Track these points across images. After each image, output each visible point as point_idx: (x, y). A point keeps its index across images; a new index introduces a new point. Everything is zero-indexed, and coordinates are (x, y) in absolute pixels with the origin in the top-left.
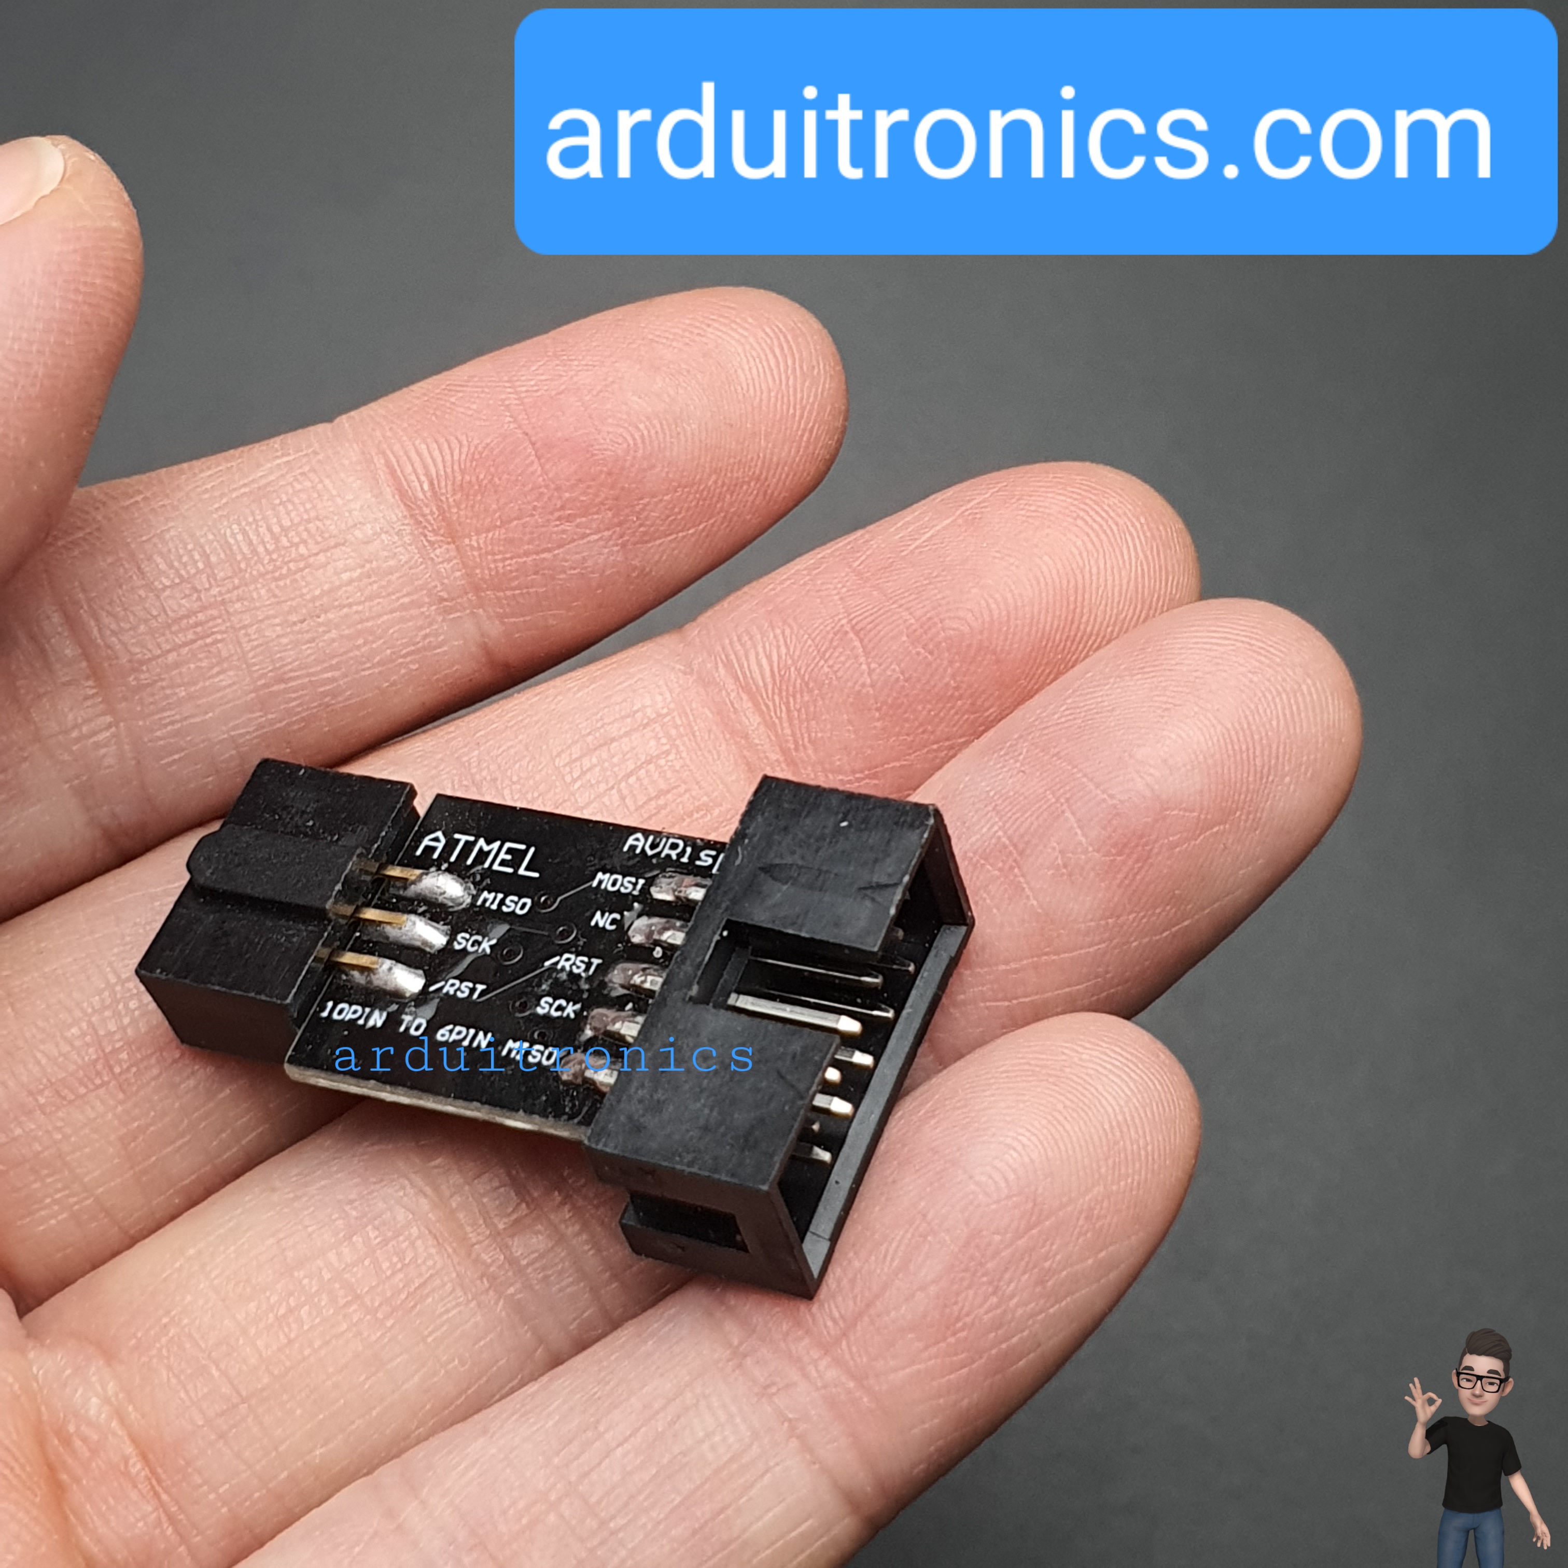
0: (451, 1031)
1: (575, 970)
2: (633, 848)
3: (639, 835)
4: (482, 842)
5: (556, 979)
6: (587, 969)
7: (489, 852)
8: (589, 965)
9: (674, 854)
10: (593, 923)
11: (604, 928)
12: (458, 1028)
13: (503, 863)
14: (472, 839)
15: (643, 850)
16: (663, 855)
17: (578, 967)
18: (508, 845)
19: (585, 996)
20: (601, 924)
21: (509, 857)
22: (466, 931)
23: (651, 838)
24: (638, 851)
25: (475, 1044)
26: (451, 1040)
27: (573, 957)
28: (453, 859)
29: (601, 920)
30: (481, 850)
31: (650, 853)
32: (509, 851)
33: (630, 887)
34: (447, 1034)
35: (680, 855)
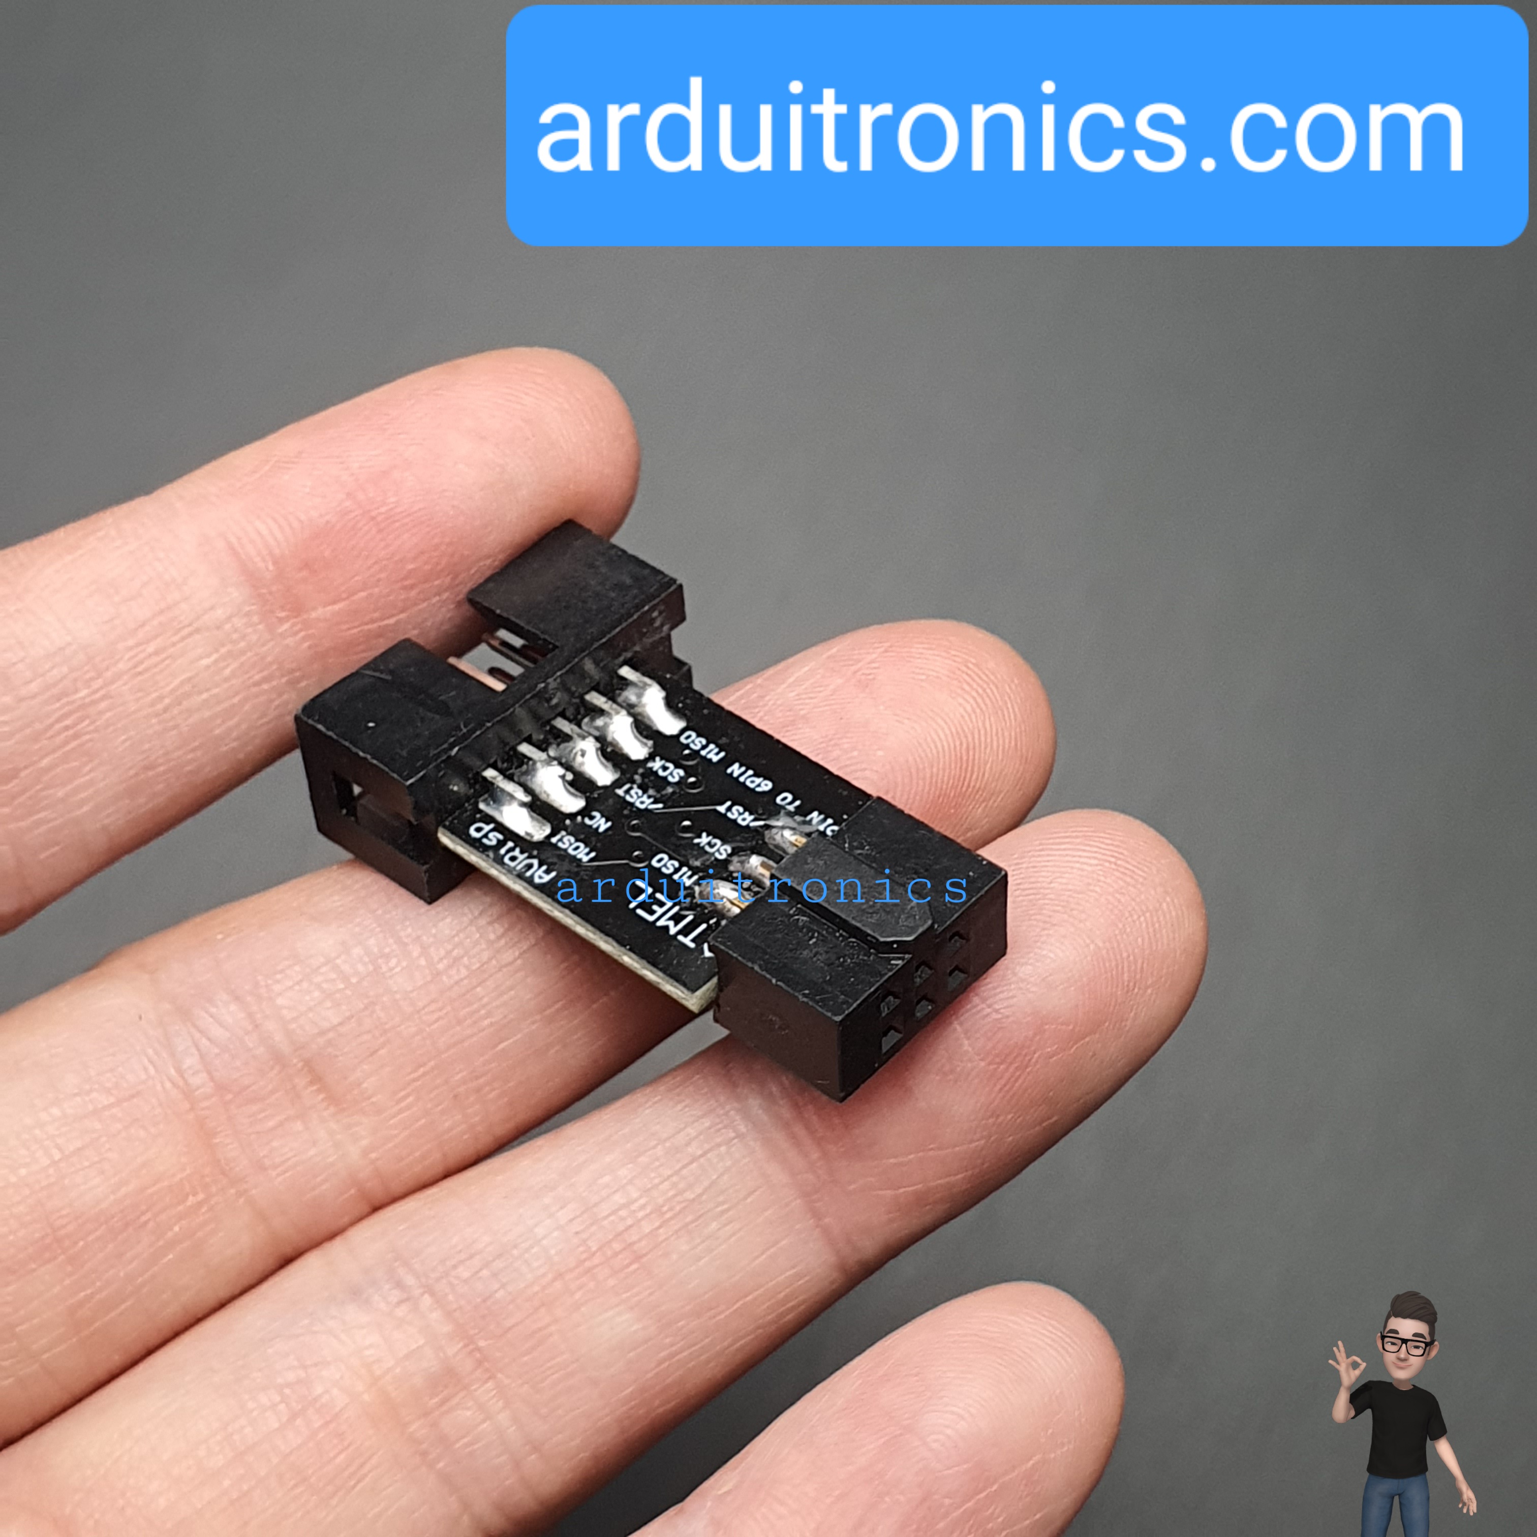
0: (759, 785)
1: (640, 792)
2: (547, 872)
3: (537, 880)
4: (673, 930)
5: (658, 791)
6: (631, 788)
7: (670, 919)
8: (627, 792)
9: (517, 852)
10: (609, 824)
11: (603, 816)
12: (752, 786)
13: (661, 904)
14: (680, 938)
15: (540, 866)
16: (526, 855)
17: (637, 793)
18: (651, 918)
19: (641, 771)
20: (603, 820)
21: (655, 907)
22: (716, 859)
23: (528, 874)
24: (544, 868)
25: (743, 769)
26: (761, 779)
27: (638, 804)
28: (704, 926)
29: (600, 823)
30: (676, 924)
31: (535, 862)
32: (652, 912)
33: (565, 840)
34: (762, 785)
35: (511, 850)
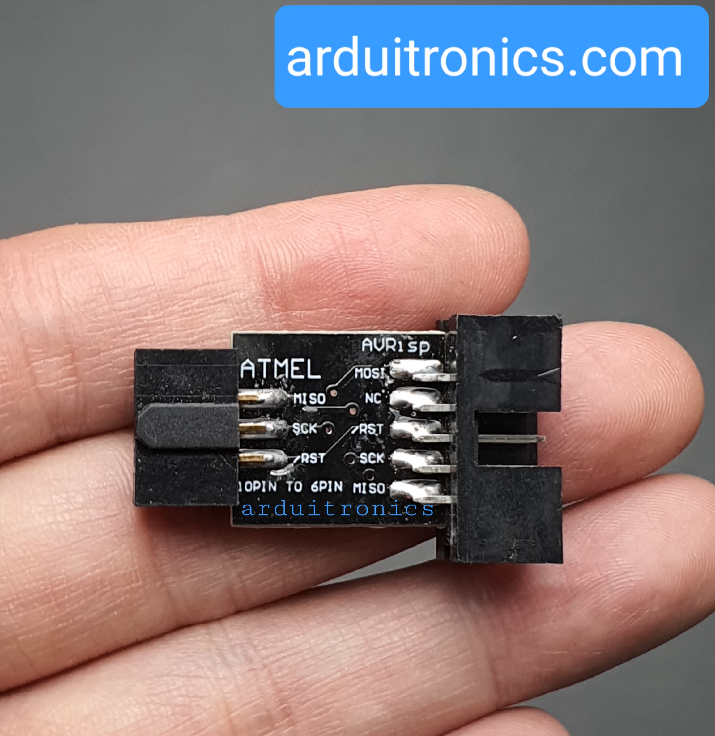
0: (318, 485)
1: (371, 433)
2: (367, 348)
3: (367, 339)
4: (276, 362)
5: (363, 441)
6: (377, 431)
7: (284, 367)
8: (377, 428)
9: (393, 347)
10: (367, 401)
11: (374, 403)
12: (321, 482)
13: (296, 373)
14: (269, 360)
15: (374, 349)
16: (387, 350)
17: (372, 431)
18: (293, 360)
19: (384, 447)
20: (372, 401)
21: (297, 368)
22: (296, 421)
23: (375, 340)
24: (371, 349)
25: (335, 490)
26: (321, 490)
27: (365, 425)
28: (265, 376)
29: (371, 398)
30: (278, 367)
31: (379, 350)
32: (296, 364)
33: (378, 374)
34: (317, 487)
35: (397, 347)
